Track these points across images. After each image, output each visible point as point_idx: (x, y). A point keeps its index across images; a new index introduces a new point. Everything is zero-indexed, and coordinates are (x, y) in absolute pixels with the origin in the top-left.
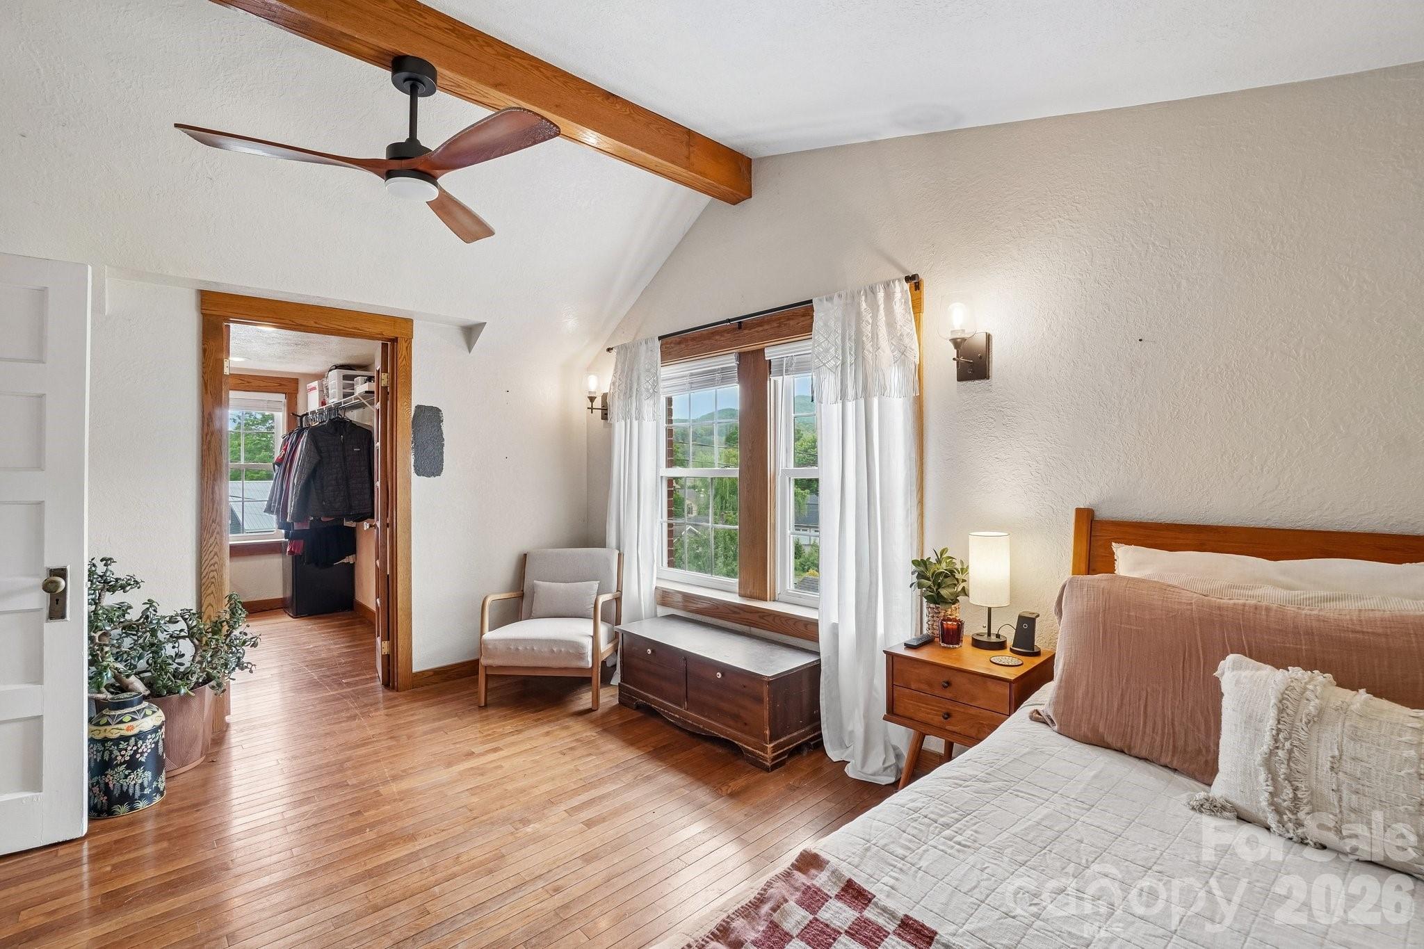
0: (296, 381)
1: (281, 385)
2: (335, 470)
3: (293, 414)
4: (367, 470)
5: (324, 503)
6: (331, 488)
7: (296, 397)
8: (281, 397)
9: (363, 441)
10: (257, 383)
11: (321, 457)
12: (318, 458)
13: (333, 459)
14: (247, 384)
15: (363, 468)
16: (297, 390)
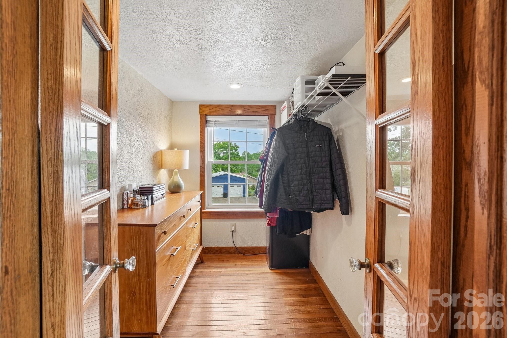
0: (274, 107)
1: (266, 110)
2: (300, 166)
3: (273, 128)
4: (328, 166)
5: (290, 197)
6: (296, 183)
7: (274, 117)
8: (266, 118)
9: (324, 137)
10: (252, 110)
11: (288, 152)
12: (286, 154)
13: (298, 155)
14: (248, 111)
15: (324, 164)
16: (275, 112)
